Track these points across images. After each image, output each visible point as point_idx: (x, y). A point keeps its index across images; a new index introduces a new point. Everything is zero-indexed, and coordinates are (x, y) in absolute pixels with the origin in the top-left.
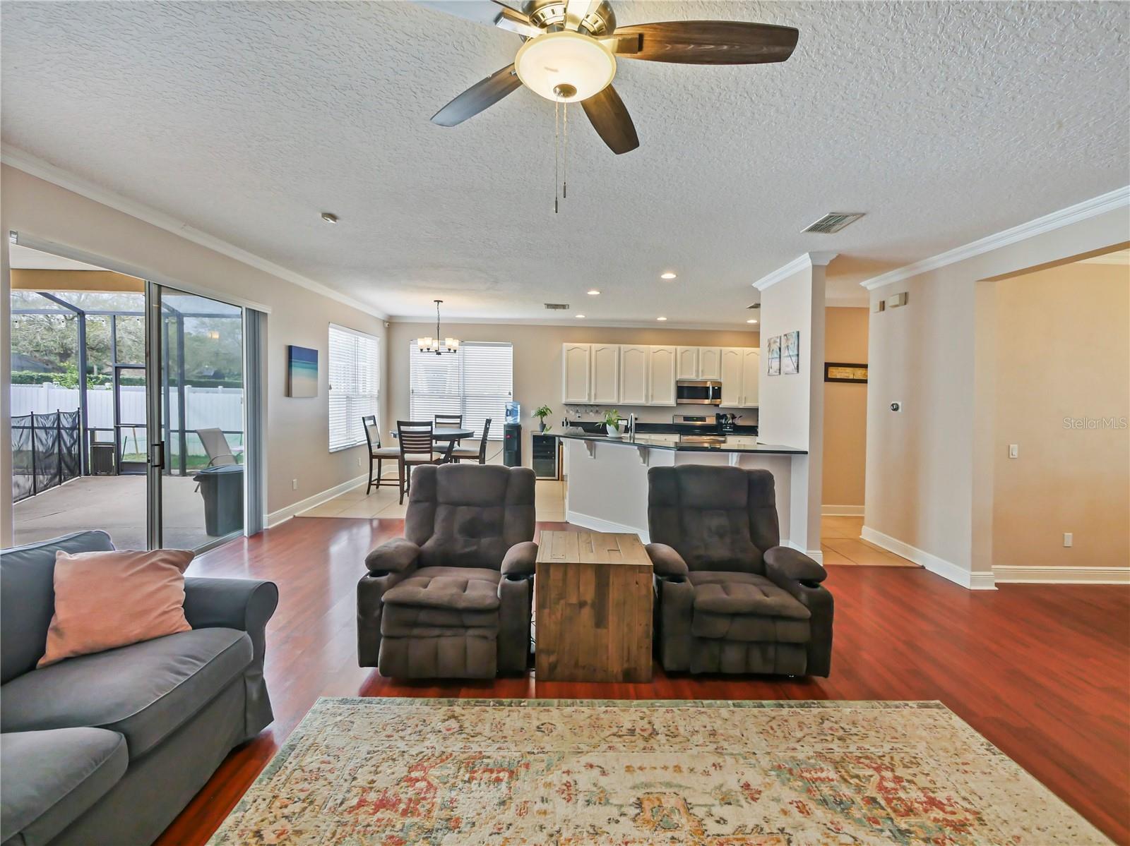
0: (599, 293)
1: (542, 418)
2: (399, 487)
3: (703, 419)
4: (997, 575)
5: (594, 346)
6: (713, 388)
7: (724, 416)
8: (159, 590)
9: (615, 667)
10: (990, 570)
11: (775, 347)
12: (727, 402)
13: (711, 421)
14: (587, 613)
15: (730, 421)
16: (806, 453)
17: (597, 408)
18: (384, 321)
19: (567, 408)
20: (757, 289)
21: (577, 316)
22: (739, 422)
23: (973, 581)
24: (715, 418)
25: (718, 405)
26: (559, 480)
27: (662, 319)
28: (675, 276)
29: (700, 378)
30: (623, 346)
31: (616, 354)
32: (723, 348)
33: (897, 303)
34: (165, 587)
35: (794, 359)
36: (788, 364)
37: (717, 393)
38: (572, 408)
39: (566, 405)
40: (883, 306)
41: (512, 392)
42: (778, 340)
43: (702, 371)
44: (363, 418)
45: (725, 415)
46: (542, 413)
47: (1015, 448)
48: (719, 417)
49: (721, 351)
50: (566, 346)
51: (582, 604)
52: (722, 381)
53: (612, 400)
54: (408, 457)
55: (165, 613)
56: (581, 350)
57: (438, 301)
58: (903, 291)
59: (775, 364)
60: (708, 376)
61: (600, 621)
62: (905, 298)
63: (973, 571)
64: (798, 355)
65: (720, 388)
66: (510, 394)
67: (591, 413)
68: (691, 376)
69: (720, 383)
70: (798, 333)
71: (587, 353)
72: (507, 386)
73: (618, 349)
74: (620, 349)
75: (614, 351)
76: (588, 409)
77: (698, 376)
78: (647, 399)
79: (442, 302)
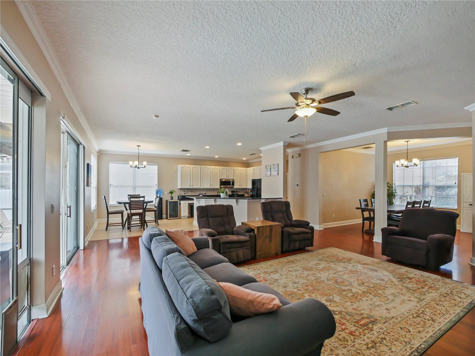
0: (209, 147)
1: (171, 194)
2: (121, 226)
4: (324, 226)
5: (191, 166)
6: (232, 181)
7: (234, 192)
9: (274, 252)
10: (322, 225)
11: (269, 168)
12: (236, 186)
14: (268, 239)
15: (236, 193)
16: (282, 198)
18: (98, 152)
19: (181, 190)
20: (260, 150)
22: (239, 193)
23: (319, 228)
25: (233, 188)
26: (179, 219)
28: (241, 144)
29: (228, 178)
30: (202, 166)
31: (199, 169)
32: (235, 168)
33: (298, 156)
35: (277, 171)
36: (274, 173)
37: (233, 184)
38: (183, 190)
39: (180, 189)
40: (293, 157)
42: (270, 166)
43: (228, 176)
46: (171, 193)
47: (325, 194)
50: (180, 166)
51: (267, 236)
53: (198, 187)
56: (187, 168)
58: (299, 153)
59: (269, 173)
60: (230, 178)
61: (270, 240)
62: (300, 155)
63: (319, 225)
64: (278, 170)
65: (234, 182)
66: (156, 185)
67: (190, 192)
68: (225, 178)
69: (234, 180)
70: (278, 164)
71: (189, 168)
72: (155, 182)
74: (201, 167)
75: (199, 168)
76: (188, 190)
77: (227, 177)
78: (210, 186)
79: (140, 146)
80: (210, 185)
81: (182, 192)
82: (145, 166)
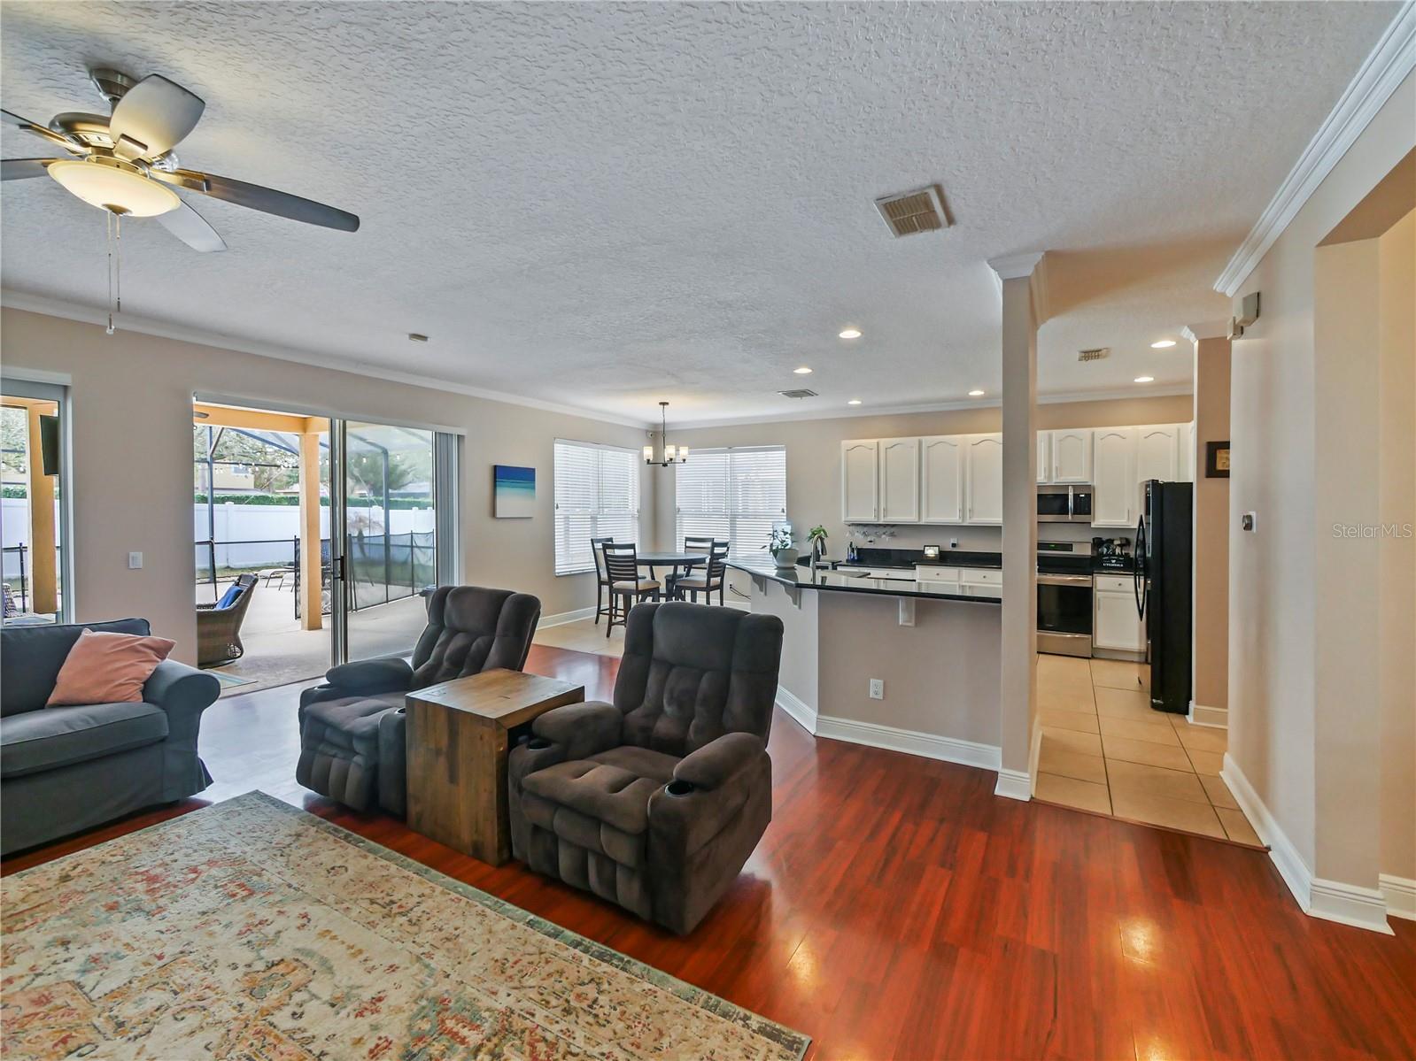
0: (810, 371)
3: (1068, 547)
4: (1393, 900)
6: (1075, 496)
7: (1108, 542)
8: (125, 667)
12: (1105, 518)
13: (1086, 551)
14: (442, 763)
15: (1118, 551)
17: (893, 530)
18: (647, 431)
19: (854, 529)
21: (851, 403)
24: (1090, 545)
25: (1089, 525)
27: (977, 393)
28: (858, 334)
29: (1053, 481)
30: (924, 439)
31: (915, 450)
34: (132, 665)
37: (1084, 505)
38: (859, 528)
39: (852, 525)
41: (785, 508)
43: (1061, 470)
44: (592, 540)
45: (1111, 541)
48: (1097, 543)
49: (1093, 434)
50: (847, 444)
51: (439, 752)
52: (1095, 484)
53: (912, 518)
54: (617, 584)
55: (121, 685)
56: (862, 448)
57: (664, 404)
60: (1063, 478)
62: (1258, 305)
65: (1088, 496)
66: (783, 512)
67: (883, 536)
69: (1090, 488)
71: (874, 452)
72: (779, 500)
73: (917, 443)
74: (920, 443)
75: (912, 447)
76: (882, 530)
77: (1050, 477)
78: (963, 517)
79: (667, 404)
80: (963, 511)
81: (856, 534)
82: (684, 460)
